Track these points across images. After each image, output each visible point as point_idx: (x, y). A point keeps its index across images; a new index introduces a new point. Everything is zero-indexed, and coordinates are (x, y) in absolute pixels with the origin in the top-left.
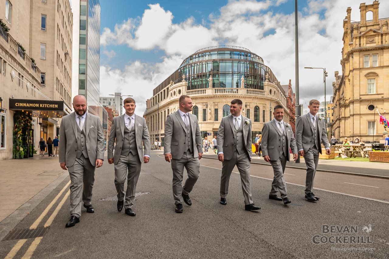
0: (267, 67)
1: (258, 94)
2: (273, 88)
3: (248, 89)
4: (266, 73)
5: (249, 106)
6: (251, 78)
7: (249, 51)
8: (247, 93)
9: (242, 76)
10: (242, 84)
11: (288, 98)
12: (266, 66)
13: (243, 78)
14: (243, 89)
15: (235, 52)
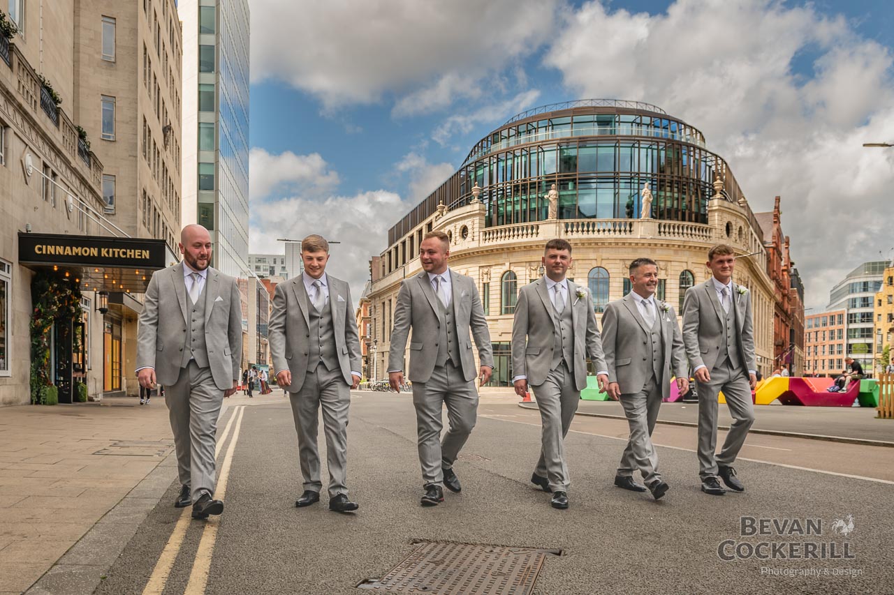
0: (717, 156)
1: (691, 235)
2: (735, 218)
3: (663, 222)
4: (714, 175)
5: (663, 272)
6: (672, 191)
7: (663, 113)
8: (660, 232)
9: (646, 184)
10: (645, 210)
11: (771, 251)
12: (713, 154)
13: (646, 191)
14: (648, 221)
15: (623, 118)
